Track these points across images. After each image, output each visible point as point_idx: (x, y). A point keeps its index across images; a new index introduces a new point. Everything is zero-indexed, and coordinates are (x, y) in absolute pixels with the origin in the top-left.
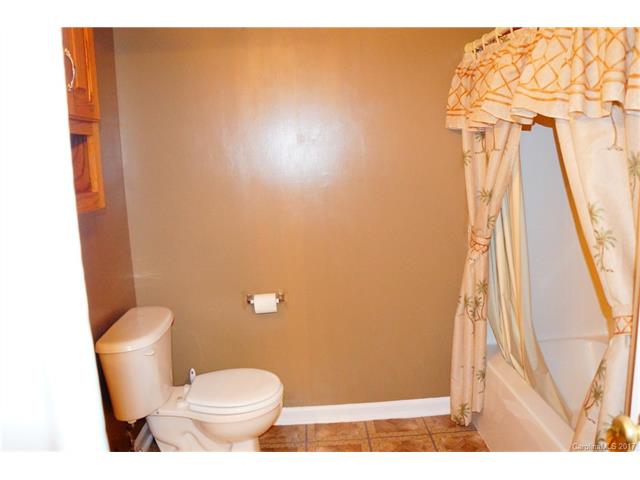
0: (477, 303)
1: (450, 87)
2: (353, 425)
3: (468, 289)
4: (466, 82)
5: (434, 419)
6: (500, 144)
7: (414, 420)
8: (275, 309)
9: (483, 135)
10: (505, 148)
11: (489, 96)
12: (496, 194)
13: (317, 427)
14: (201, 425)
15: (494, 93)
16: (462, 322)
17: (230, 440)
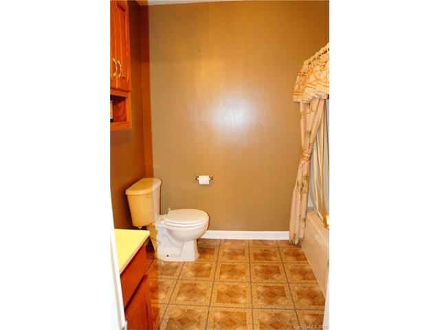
0: (303, 185)
1: (295, 81)
2: (243, 241)
3: (299, 178)
4: (303, 79)
5: (282, 241)
6: (314, 109)
7: (272, 241)
8: (208, 183)
9: (310, 104)
10: (317, 110)
11: (309, 85)
12: (313, 132)
13: (226, 240)
14: (170, 232)
15: (311, 84)
16: (296, 194)
17: (183, 240)
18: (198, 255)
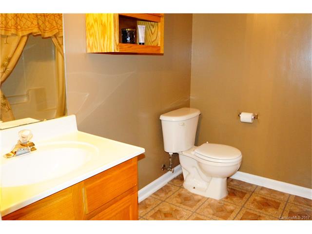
8: (250, 121)
17: (211, 175)
18: (225, 195)
